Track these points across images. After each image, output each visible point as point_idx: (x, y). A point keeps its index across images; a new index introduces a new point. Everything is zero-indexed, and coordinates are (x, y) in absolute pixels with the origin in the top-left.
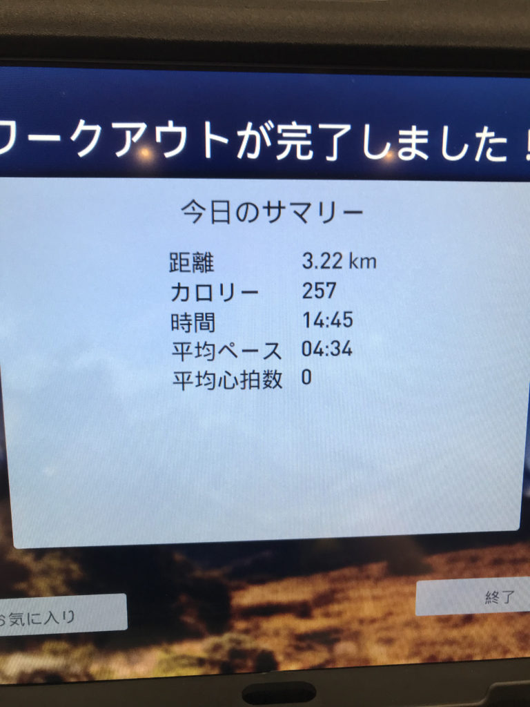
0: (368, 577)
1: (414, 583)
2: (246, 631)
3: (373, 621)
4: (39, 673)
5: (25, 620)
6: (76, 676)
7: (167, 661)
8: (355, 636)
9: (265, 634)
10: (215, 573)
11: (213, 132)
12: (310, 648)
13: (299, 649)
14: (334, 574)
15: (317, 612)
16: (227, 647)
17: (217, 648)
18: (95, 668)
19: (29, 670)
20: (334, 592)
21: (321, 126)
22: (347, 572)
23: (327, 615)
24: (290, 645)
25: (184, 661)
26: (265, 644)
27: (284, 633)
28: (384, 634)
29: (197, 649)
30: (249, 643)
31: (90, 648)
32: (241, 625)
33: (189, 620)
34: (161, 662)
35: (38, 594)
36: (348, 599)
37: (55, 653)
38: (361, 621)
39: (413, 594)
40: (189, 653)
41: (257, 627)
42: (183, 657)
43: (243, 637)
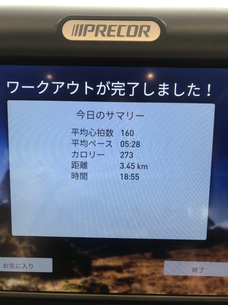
0: (145, 258)
1: (163, 262)
2: (97, 276)
3: (147, 276)
4: (19, 286)
5: (15, 266)
6: (33, 288)
7: (67, 286)
8: (140, 281)
9: (104, 278)
10: (86, 253)
11: (88, 85)
12: (122, 285)
13: (118, 285)
14: (131, 256)
15: (125, 270)
16: (90, 282)
17: (85, 282)
18: (40, 286)
19: (16, 285)
20: (132, 263)
21: (128, 83)
22: (137, 255)
23: (129, 272)
24: (113, 283)
25: (73, 286)
26: (104, 282)
27: (111, 278)
28: (151, 281)
29: (78, 282)
30: (98, 281)
31: (38, 278)
32: (95, 274)
33: (76, 270)
34: (64, 286)
35: (20, 257)
36: (137, 266)
37: (25, 279)
38: (142, 275)
39: (163, 266)
40: (75, 283)
41: (101, 275)
42: (73, 284)
43: (96, 278)
